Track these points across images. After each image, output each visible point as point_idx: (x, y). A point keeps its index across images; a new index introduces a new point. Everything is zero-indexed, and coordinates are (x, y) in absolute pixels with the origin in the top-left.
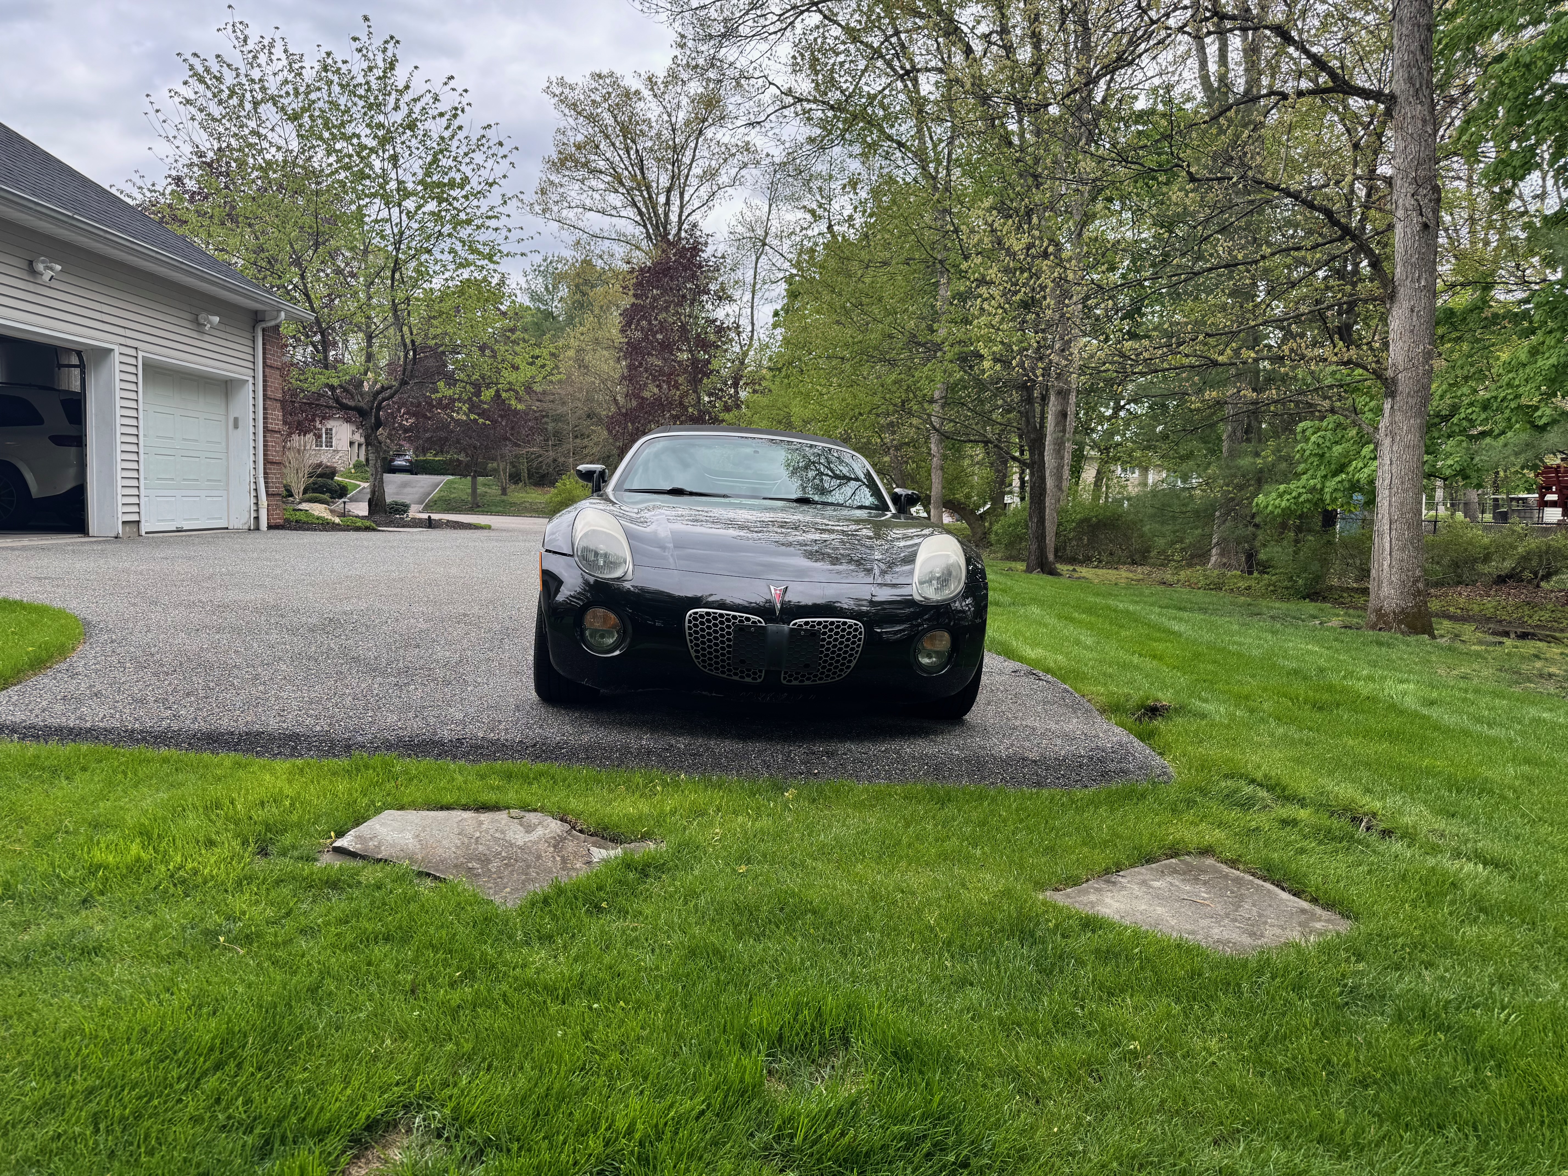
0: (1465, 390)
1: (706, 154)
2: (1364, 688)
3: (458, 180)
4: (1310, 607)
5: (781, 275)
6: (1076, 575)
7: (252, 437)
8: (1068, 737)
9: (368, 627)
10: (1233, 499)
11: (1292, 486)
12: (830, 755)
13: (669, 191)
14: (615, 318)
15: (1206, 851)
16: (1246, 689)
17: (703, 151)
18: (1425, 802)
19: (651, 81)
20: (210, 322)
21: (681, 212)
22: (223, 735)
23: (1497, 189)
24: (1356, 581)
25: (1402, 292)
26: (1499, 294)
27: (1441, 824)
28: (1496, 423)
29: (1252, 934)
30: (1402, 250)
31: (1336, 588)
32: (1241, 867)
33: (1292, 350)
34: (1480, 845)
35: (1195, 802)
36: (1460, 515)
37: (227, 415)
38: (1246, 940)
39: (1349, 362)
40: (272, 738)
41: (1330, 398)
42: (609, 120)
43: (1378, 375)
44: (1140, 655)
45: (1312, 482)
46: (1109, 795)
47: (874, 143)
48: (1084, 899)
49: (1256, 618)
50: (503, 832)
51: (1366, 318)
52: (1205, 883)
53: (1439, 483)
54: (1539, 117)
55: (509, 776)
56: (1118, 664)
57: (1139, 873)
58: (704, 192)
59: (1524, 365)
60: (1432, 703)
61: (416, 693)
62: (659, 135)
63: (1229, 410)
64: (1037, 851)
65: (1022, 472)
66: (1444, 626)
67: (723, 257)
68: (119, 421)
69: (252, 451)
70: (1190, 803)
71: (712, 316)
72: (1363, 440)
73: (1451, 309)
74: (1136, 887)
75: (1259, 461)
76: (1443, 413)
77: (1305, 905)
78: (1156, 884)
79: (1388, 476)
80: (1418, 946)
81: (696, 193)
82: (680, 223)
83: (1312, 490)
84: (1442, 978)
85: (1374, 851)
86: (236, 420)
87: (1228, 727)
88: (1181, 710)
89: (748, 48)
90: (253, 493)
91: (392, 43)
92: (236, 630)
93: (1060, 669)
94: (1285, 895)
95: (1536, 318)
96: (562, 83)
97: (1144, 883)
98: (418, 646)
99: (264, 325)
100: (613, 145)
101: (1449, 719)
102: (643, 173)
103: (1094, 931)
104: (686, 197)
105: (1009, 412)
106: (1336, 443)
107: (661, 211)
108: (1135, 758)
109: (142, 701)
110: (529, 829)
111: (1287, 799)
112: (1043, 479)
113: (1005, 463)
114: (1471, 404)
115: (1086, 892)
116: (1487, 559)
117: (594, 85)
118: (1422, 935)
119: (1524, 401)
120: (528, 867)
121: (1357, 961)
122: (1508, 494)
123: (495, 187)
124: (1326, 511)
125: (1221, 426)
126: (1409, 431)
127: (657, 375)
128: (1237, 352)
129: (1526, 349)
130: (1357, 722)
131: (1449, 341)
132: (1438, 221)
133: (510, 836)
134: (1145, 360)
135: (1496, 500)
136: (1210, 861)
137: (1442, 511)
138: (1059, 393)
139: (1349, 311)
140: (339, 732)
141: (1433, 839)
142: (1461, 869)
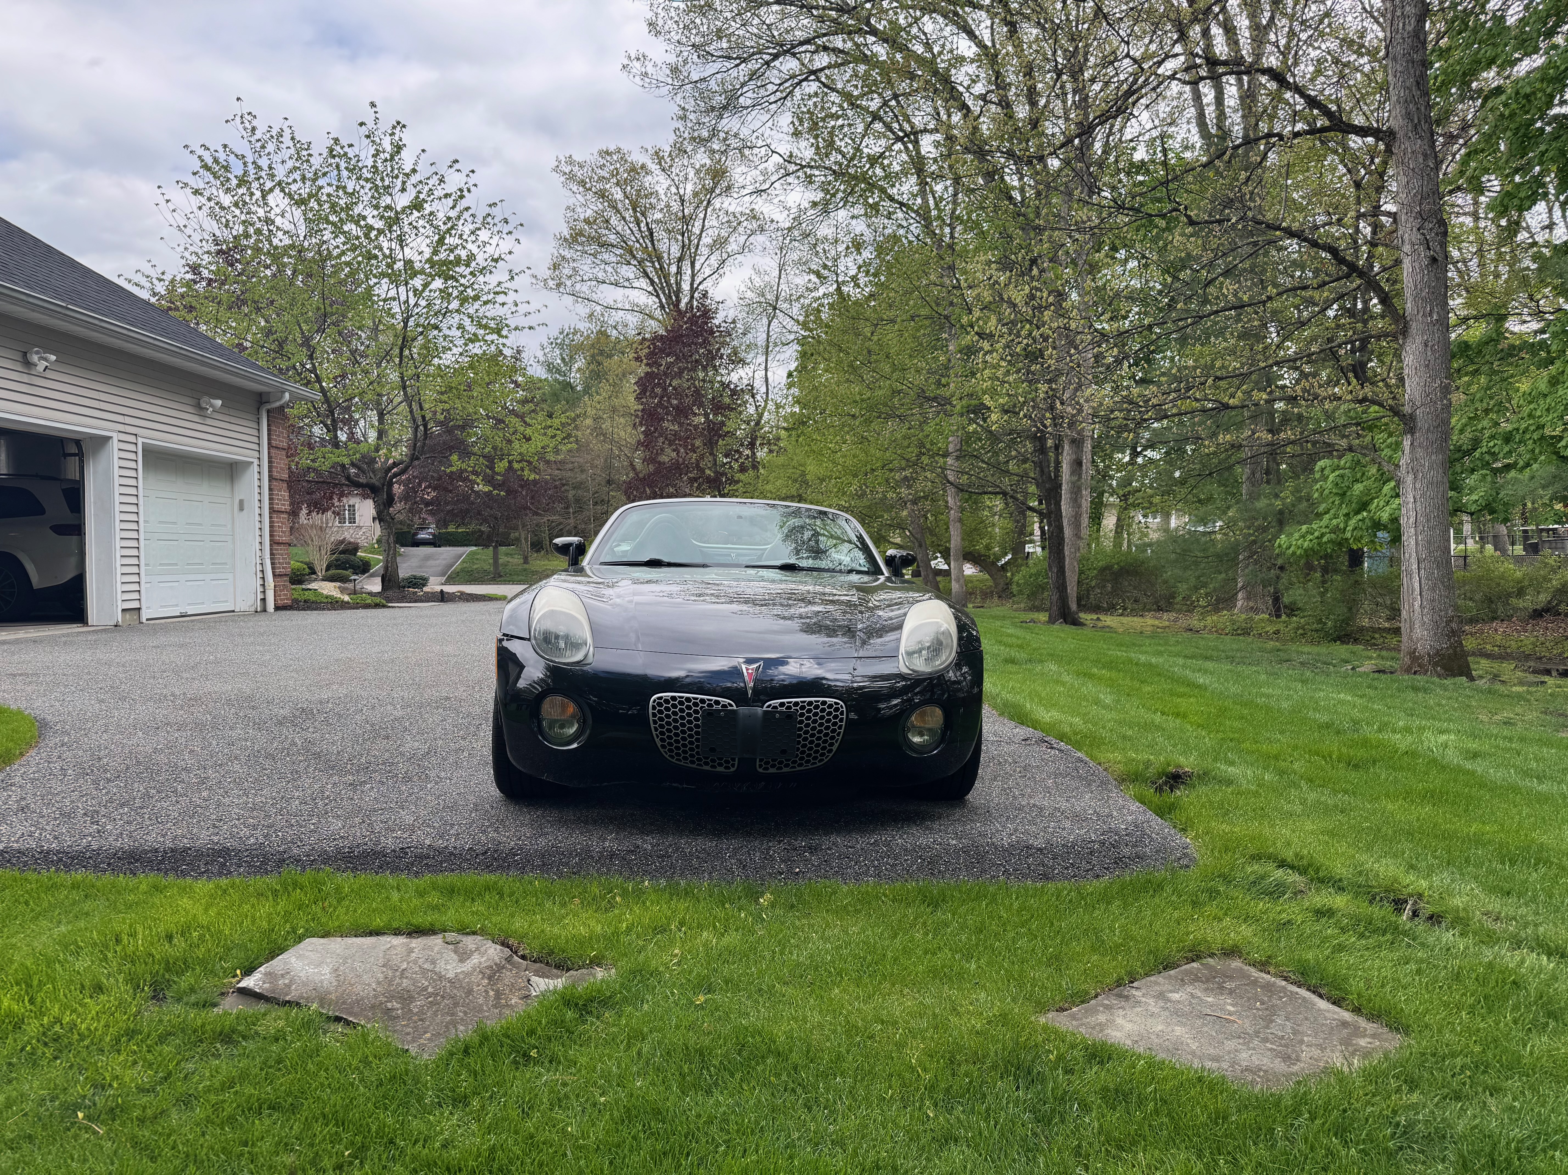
0: (1485, 423)
1: (715, 223)
2: (1401, 741)
3: (464, 257)
4: (1341, 650)
5: (792, 337)
6: (1100, 624)
7: (257, 518)
8: (1078, 818)
9: (340, 716)
10: (1254, 542)
11: (1314, 526)
12: (813, 850)
13: (680, 260)
14: (630, 386)
15: (1231, 952)
16: (1275, 748)
17: (711, 221)
18: (1476, 878)
19: (658, 156)
20: (212, 406)
21: (693, 280)
22: (146, 852)
23: (1503, 222)
24: (1388, 620)
25: (1414, 327)
26: (1513, 326)
27: (1495, 904)
28: (1520, 455)
29: (1286, 1058)
30: (1411, 285)
31: (1367, 630)
32: (1272, 969)
33: (1304, 390)
34: (1541, 929)
35: (1218, 892)
36: (1489, 547)
37: (232, 498)
38: (1279, 1066)
39: (1364, 400)
40: (200, 854)
41: (1347, 437)
42: (618, 195)
43: (1395, 411)
44: (1163, 713)
45: (1335, 522)
46: (1123, 887)
47: (877, 204)
48: (1091, 1020)
49: (1285, 665)
50: (433, 962)
51: (1380, 355)
52: (1231, 992)
53: (1466, 518)
54: (1543, 148)
55: (451, 892)
56: (1139, 724)
57: (1156, 983)
58: (714, 260)
59: (1545, 396)
60: (1475, 755)
61: (370, 795)
62: (668, 206)
63: (1246, 453)
64: (1040, 961)
65: (1041, 522)
66: (1481, 666)
67: (734, 322)
68: (118, 508)
69: (258, 533)
70: (1213, 894)
71: (726, 380)
72: (1383, 478)
73: (1466, 343)
74: (1151, 1001)
75: (1278, 502)
76: (1465, 447)
77: (1347, 1016)
78: (1175, 996)
79: (1412, 514)
80: (1480, 1066)
81: (706, 263)
82: (693, 290)
83: (1336, 530)
84: (1511, 1108)
85: (1423, 945)
86: (241, 502)
87: (1256, 794)
88: (1204, 776)
89: (750, 118)
90: (260, 575)
91: (399, 128)
92: (199, 726)
93: (1075, 734)
94: (1323, 1004)
95: (1554, 348)
96: (570, 161)
97: (1161, 996)
98: (387, 738)
99: (269, 406)
100: (624, 219)
101: (1496, 774)
102: (653, 244)
103: (1101, 1063)
104: (697, 267)
105: (1025, 461)
106: (1357, 481)
107: (673, 281)
108: (1152, 840)
109: (68, 816)
110: (464, 957)
111: (1321, 881)
112: (1060, 528)
113: (1023, 513)
114: (1492, 437)
115: (1094, 1011)
116: (1521, 593)
117: (602, 161)
118: (1484, 1051)
119: (1548, 432)
120: (456, 1004)
121: (1411, 1090)
122: (1537, 525)
123: (501, 263)
124: (1351, 550)
125: (1238, 469)
126: (1431, 468)
127: (673, 440)
128: (1248, 393)
129: (1546, 379)
130: (1396, 781)
131: (1466, 374)
132: (1447, 256)
133: (441, 966)
134: (1154, 406)
135: (1525, 531)
136: (1236, 964)
137: (1471, 545)
138: (1073, 441)
139: (1362, 348)
140: (275, 844)
141: (1489, 924)
142: (1523, 961)
